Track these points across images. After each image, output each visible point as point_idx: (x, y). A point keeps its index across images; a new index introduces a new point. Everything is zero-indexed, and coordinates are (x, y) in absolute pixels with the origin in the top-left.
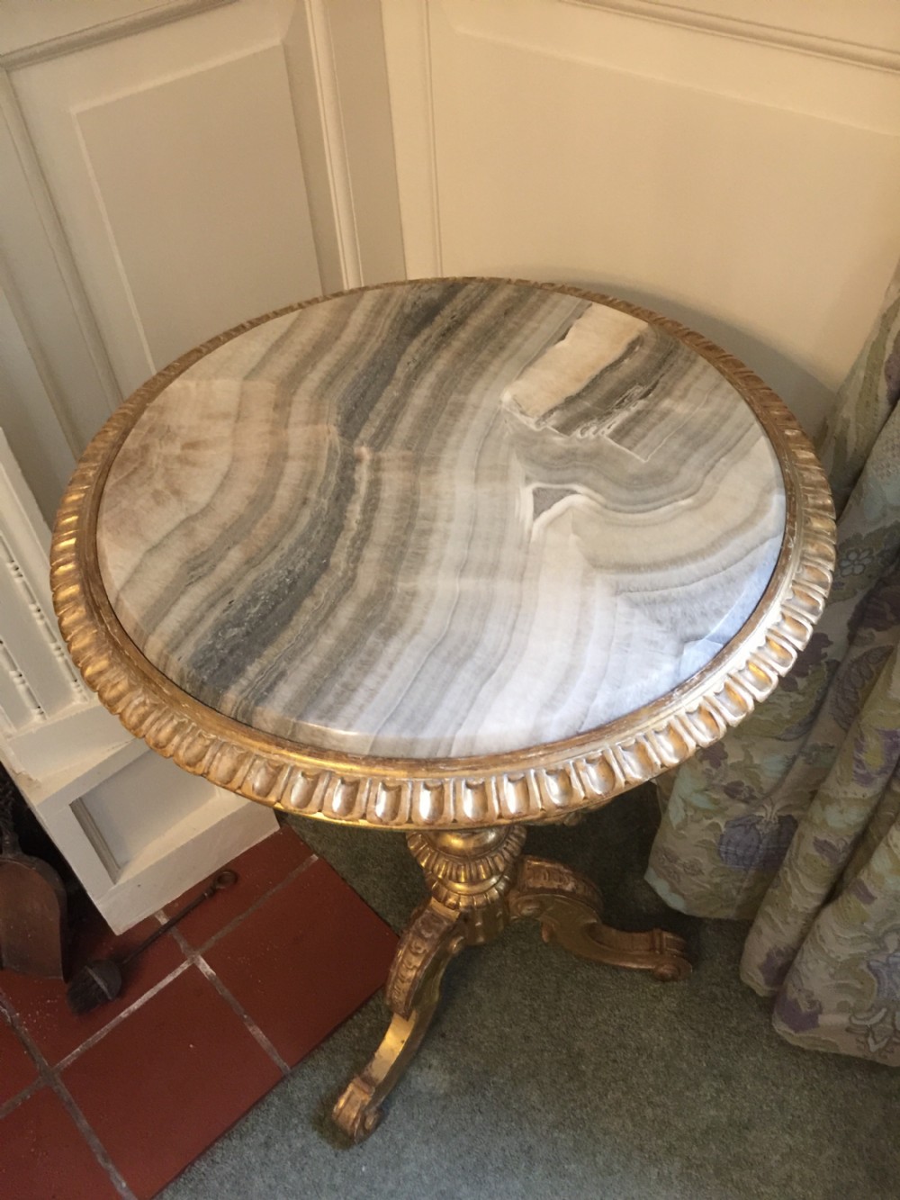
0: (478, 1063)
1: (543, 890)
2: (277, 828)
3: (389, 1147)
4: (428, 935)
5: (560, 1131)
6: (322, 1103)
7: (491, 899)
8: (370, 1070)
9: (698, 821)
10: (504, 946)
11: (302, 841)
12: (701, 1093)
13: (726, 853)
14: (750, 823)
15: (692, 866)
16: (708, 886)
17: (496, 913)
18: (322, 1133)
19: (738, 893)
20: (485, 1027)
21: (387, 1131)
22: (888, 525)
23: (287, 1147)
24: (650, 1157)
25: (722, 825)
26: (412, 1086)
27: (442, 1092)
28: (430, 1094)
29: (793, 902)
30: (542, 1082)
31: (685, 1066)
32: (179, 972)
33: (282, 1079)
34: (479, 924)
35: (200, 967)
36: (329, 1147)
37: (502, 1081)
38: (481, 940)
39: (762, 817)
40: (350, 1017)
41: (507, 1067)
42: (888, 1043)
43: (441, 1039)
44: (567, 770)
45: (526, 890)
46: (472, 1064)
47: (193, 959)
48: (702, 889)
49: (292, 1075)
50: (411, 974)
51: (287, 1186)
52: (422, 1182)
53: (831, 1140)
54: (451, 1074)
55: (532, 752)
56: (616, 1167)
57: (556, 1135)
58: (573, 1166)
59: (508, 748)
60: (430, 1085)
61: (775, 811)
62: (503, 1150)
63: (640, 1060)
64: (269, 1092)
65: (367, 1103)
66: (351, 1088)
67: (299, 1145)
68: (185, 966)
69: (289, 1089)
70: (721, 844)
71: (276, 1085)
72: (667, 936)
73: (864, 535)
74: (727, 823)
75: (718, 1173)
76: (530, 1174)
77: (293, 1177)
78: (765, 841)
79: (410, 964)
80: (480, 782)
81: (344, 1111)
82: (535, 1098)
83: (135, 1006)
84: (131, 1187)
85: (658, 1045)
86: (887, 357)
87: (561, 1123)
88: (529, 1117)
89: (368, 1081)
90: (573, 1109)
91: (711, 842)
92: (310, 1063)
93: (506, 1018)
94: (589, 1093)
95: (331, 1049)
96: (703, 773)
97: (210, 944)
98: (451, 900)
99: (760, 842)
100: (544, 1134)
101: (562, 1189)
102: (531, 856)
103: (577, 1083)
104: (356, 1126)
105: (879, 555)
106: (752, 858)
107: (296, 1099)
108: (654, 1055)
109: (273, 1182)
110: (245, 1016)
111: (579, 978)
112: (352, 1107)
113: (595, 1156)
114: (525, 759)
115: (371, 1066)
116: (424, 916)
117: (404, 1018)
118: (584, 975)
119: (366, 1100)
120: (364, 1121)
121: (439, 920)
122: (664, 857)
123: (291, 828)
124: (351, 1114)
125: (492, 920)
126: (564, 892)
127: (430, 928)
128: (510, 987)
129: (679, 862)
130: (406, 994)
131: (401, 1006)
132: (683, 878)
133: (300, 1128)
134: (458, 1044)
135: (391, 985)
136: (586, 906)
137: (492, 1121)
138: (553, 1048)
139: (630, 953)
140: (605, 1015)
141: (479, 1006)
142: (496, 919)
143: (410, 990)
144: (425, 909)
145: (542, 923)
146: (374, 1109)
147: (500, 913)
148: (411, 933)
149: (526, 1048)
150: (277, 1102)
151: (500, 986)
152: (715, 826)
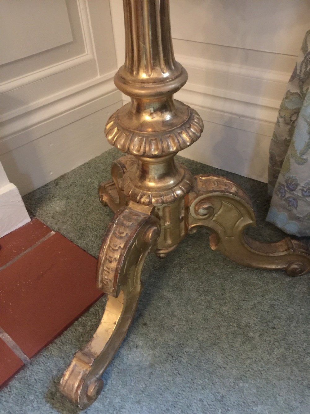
0: (173, 340)
2: (28, 220)
3: (108, 410)
4: (129, 224)
5: (244, 382)
6: (54, 382)
7: (177, 195)
8: (90, 348)
10: (182, 267)
11: (45, 225)
17: (179, 214)
18: (53, 404)
20: (175, 316)
21: (106, 397)
26: (124, 362)
27: (148, 363)
30: (223, 348)
33: (23, 367)
37: (193, 350)
40: (76, 319)
41: (195, 341)
43: (144, 327)
45: (201, 192)
46: (169, 341)
49: (31, 364)
50: (117, 254)
54: (153, 350)
56: (295, 404)
57: (241, 385)
58: (260, 407)
60: (138, 359)
62: (201, 400)
63: (292, 326)
64: (11, 378)
65: (87, 372)
66: (74, 362)
69: (28, 373)
71: (17, 372)
72: (294, 242)
79: (116, 246)
81: (68, 382)
82: (219, 360)
85: (302, 314)
87: (244, 376)
88: (218, 374)
89: (88, 355)
90: (250, 364)
92: (45, 354)
93: (189, 309)
94: (259, 351)
95: (62, 342)
100: (232, 385)
102: (201, 175)
103: (249, 346)
104: (79, 392)
107: (33, 380)
108: (301, 321)
111: (236, 279)
112: (76, 378)
113: (276, 397)
115: (90, 345)
116: (124, 214)
117: (114, 296)
118: (239, 278)
119: (87, 370)
120: (86, 388)
121: (137, 215)
122: (286, 189)
123: (38, 220)
124: (74, 383)
125: (177, 221)
126: (231, 193)
127: (129, 219)
128: (189, 290)
129: (299, 188)
130: (114, 272)
131: (111, 284)
132: (300, 203)
133: (35, 402)
134: (156, 328)
135: (102, 267)
136: (246, 205)
137: (190, 380)
138: (226, 324)
139: (271, 255)
140: (259, 299)
141: (169, 303)
142: (181, 221)
143: (117, 268)
144: (125, 209)
145: (211, 230)
146: (95, 379)
147: (183, 215)
148: (115, 225)
149: (207, 327)
150: (17, 385)
151: (182, 290)
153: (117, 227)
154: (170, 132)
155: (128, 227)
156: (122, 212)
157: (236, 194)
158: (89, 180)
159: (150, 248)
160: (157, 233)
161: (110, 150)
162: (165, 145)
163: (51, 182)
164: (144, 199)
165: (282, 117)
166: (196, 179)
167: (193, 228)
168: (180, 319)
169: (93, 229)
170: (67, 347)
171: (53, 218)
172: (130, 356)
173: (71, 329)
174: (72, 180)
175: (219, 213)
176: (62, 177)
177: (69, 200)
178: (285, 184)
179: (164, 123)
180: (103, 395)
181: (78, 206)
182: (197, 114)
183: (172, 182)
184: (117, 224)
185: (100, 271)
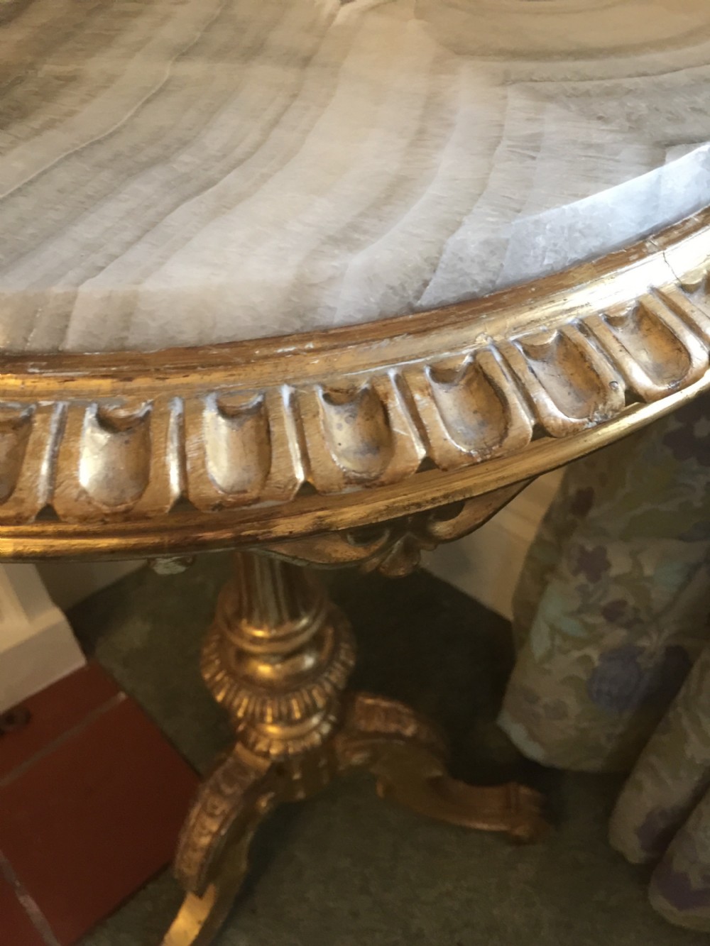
1: (377, 734)
4: (228, 791)
7: (312, 745)
9: (567, 652)
11: (111, 676)
13: (599, 692)
14: (629, 654)
15: (556, 709)
16: (573, 732)
17: (319, 763)
19: (609, 740)
25: (595, 658)
34: (297, 776)
38: (301, 795)
39: (645, 647)
43: (251, 916)
44: (381, 389)
45: (356, 733)
48: (566, 736)
50: (205, 841)
55: (288, 344)
59: (224, 332)
61: (662, 640)
70: (592, 681)
72: (524, 791)
74: (602, 656)
78: (646, 677)
79: (204, 828)
80: (140, 411)
85: (513, 924)
91: (580, 679)
95: (117, 926)
96: (577, 588)
98: (261, 746)
99: (641, 678)
106: (629, 698)
108: (507, 936)
114: (266, 358)
116: (226, 766)
121: (245, 772)
122: (522, 698)
123: (98, 663)
126: (404, 737)
127: (231, 782)
129: (541, 703)
132: (543, 723)
140: (449, 886)
141: (300, 874)
144: (228, 757)
147: (323, 763)
148: (206, 792)
152: (586, 659)
153: (209, 793)
154: (294, 690)
155: (228, 795)
157: (413, 739)
170: (124, 937)
171: (125, 661)
178: (520, 690)
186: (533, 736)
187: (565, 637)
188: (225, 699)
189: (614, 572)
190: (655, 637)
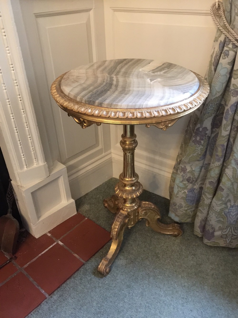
0: (133, 257)
1: (147, 207)
2: (76, 213)
3: (113, 277)
5: (155, 270)
7: (135, 209)
8: (107, 257)
9: (181, 191)
10: (136, 233)
11: (83, 215)
12: (189, 258)
13: (188, 200)
14: (193, 190)
15: (180, 206)
16: (184, 211)
17: (136, 214)
18: (95, 275)
19: (191, 212)
20: (133, 250)
22: (217, 96)
23: (86, 279)
24: (178, 273)
25: (186, 192)
26: (117, 264)
27: (124, 264)
28: (121, 265)
29: (205, 202)
30: (149, 260)
31: (184, 253)
32: (54, 245)
33: (83, 264)
34: (132, 217)
35: (59, 243)
36: (97, 278)
37: (139, 260)
39: (195, 188)
40: (99, 250)
41: (140, 257)
42: (231, 239)
43: (123, 253)
44: (166, 109)
45: (143, 207)
47: (57, 242)
48: (183, 213)
49: (86, 264)
50: (117, 227)
51: (87, 287)
52: (122, 283)
53: (221, 266)
54: (126, 260)
56: (170, 276)
58: (160, 276)
60: (121, 263)
61: (198, 185)
62: (142, 274)
63: (173, 253)
64: (80, 268)
65: (107, 264)
66: (103, 261)
67: (89, 278)
68: (55, 243)
69: (86, 266)
70: (186, 197)
71: (82, 266)
72: (176, 224)
73: (213, 99)
74: (188, 191)
75: (196, 274)
76: (149, 279)
77: (89, 286)
78: (197, 195)
79: (117, 224)
81: (101, 267)
82: (148, 263)
83: (43, 253)
84: (45, 291)
85: (177, 250)
86: (213, 62)
87: (155, 268)
88: (147, 267)
89: (107, 259)
91: (184, 197)
92: (90, 261)
93: (139, 247)
94: (161, 261)
95: (95, 257)
96: (181, 176)
97: (61, 238)
99: (195, 196)
100: (152, 270)
101: (158, 281)
103: (158, 259)
105: (216, 105)
106: (194, 200)
107: (87, 268)
108: (176, 252)
109: (83, 287)
110: (72, 252)
111: (155, 238)
112: (103, 265)
113: (165, 274)
114: (157, 108)
116: (119, 214)
117: (116, 240)
118: (156, 237)
119: (107, 263)
120: (106, 269)
121: (123, 214)
122: (173, 205)
123: (79, 213)
124: (103, 267)
125: (135, 216)
126: (152, 208)
127: (121, 216)
128: (139, 241)
129: (177, 205)
130: (116, 232)
131: (115, 236)
132: (178, 210)
133: (89, 275)
134: (127, 253)
135: (112, 231)
136: (157, 211)
137: (138, 269)
138: (151, 252)
139: (167, 229)
140: (163, 245)
141: (132, 245)
142: (136, 216)
143: (117, 231)
144: (119, 212)
145: (146, 220)
146: (108, 267)
147: (137, 214)
148: (116, 218)
149: (144, 253)
150: (82, 270)
151: (136, 241)
152: (185, 192)
153: (117, 218)
154: (134, 192)
155: (121, 218)
156: (118, 213)
157: (154, 208)
158: (98, 196)
159: (126, 225)
160: (129, 220)
161: (106, 182)
162: (132, 196)
163: (83, 196)
164: (126, 210)
165: (172, 180)
166: (141, 203)
167: (140, 218)
168: (135, 251)
169: (102, 217)
170: (97, 259)
171: (86, 212)
172: (118, 262)
173: (98, 253)
174: (91, 196)
175: (149, 214)
176: (87, 194)
177: (91, 205)
178: (173, 204)
179: (132, 190)
180: (111, 273)
181: (95, 208)
182: (142, 186)
183: (134, 205)
184: (117, 217)
185: (112, 232)
186: (176, 215)
187: (180, 188)
188: (121, 195)
189: (188, 171)
190: (197, 185)
